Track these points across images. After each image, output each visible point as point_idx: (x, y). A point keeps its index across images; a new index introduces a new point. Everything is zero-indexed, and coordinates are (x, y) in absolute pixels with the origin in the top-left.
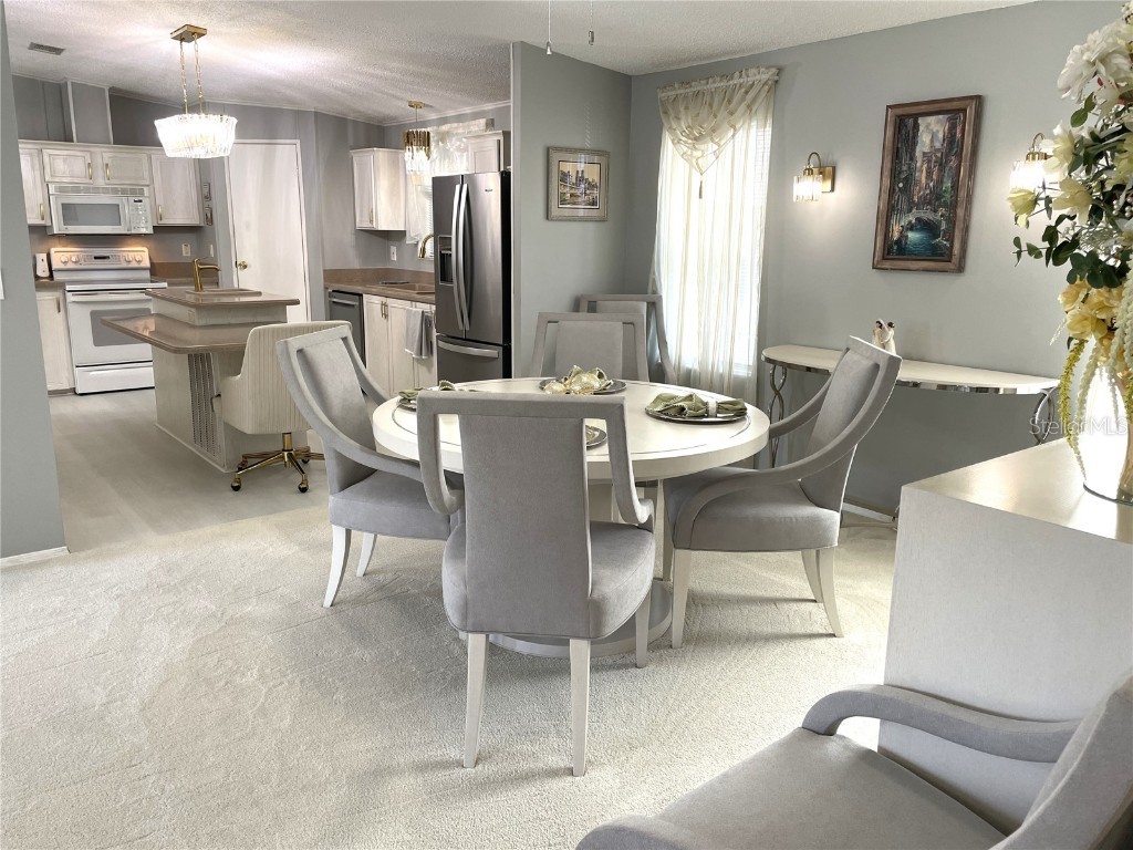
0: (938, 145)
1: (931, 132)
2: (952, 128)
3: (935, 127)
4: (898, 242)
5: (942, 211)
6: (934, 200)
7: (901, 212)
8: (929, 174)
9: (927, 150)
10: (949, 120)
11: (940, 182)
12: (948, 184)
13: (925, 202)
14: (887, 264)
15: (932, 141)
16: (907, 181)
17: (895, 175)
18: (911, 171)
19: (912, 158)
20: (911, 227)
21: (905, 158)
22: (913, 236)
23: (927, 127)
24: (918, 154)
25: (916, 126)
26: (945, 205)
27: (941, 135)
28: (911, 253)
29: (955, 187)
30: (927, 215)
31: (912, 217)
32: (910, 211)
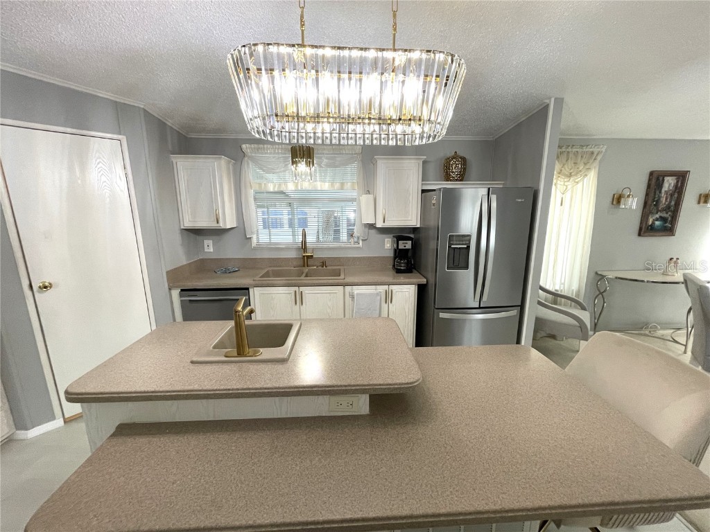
0: (671, 188)
1: (669, 183)
2: (678, 182)
3: (671, 181)
4: (651, 225)
5: (670, 213)
6: (668, 208)
7: (653, 213)
8: (666, 199)
9: (667, 189)
10: (676, 179)
11: (670, 202)
12: (673, 203)
13: (663, 210)
14: (646, 234)
15: (669, 186)
16: (657, 201)
17: (653, 199)
18: (660, 197)
19: (660, 192)
20: (657, 220)
21: (657, 192)
22: (657, 223)
23: (668, 181)
24: (663, 191)
25: (663, 180)
26: (671, 211)
27: (672, 185)
28: (657, 230)
29: (676, 204)
30: (664, 215)
31: (657, 216)
32: (657, 213)
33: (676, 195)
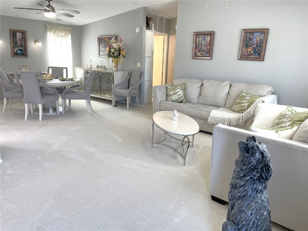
0: (21, 37)
1: (19, 35)
2: (23, 35)
4: (16, 52)
5: (23, 48)
6: (22, 46)
7: (15, 47)
8: (20, 42)
9: (19, 38)
10: (22, 34)
11: (22, 43)
12: (23, 44)
13: (19, 46)
14: (15, 56)
16: (16, 42)
17: (14, 41)
20: (18, 50)
21: (15, 39)
22: (19, 52)
23: (18, 34)
24: (17, 38)
25: (16, 34)
28: (19, 54)
29: (25, 44)
30: (21, 48)
31: (18, 48)
32: (17, 47)
33: (24, 40)
